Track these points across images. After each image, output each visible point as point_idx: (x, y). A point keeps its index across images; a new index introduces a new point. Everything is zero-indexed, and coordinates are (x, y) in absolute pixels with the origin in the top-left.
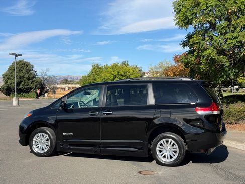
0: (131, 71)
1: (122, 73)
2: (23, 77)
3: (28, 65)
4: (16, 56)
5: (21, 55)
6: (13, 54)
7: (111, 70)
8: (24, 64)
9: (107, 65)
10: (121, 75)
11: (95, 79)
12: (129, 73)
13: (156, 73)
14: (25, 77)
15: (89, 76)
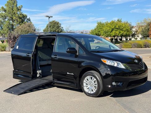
0: (124, 26)
1: (117, 27)
2: (55, 31)
3: (58, 23)
4: (49, 18)
5: (52, 17)
6: (47, 16)
7: (110, 25)
8: (56, 23)
9: (107, 22)
10: (117, 28)
11: (99, 31)
12: (122, 26)
13: (142, 26)
14: (56, 31)
15: (95, 30)
